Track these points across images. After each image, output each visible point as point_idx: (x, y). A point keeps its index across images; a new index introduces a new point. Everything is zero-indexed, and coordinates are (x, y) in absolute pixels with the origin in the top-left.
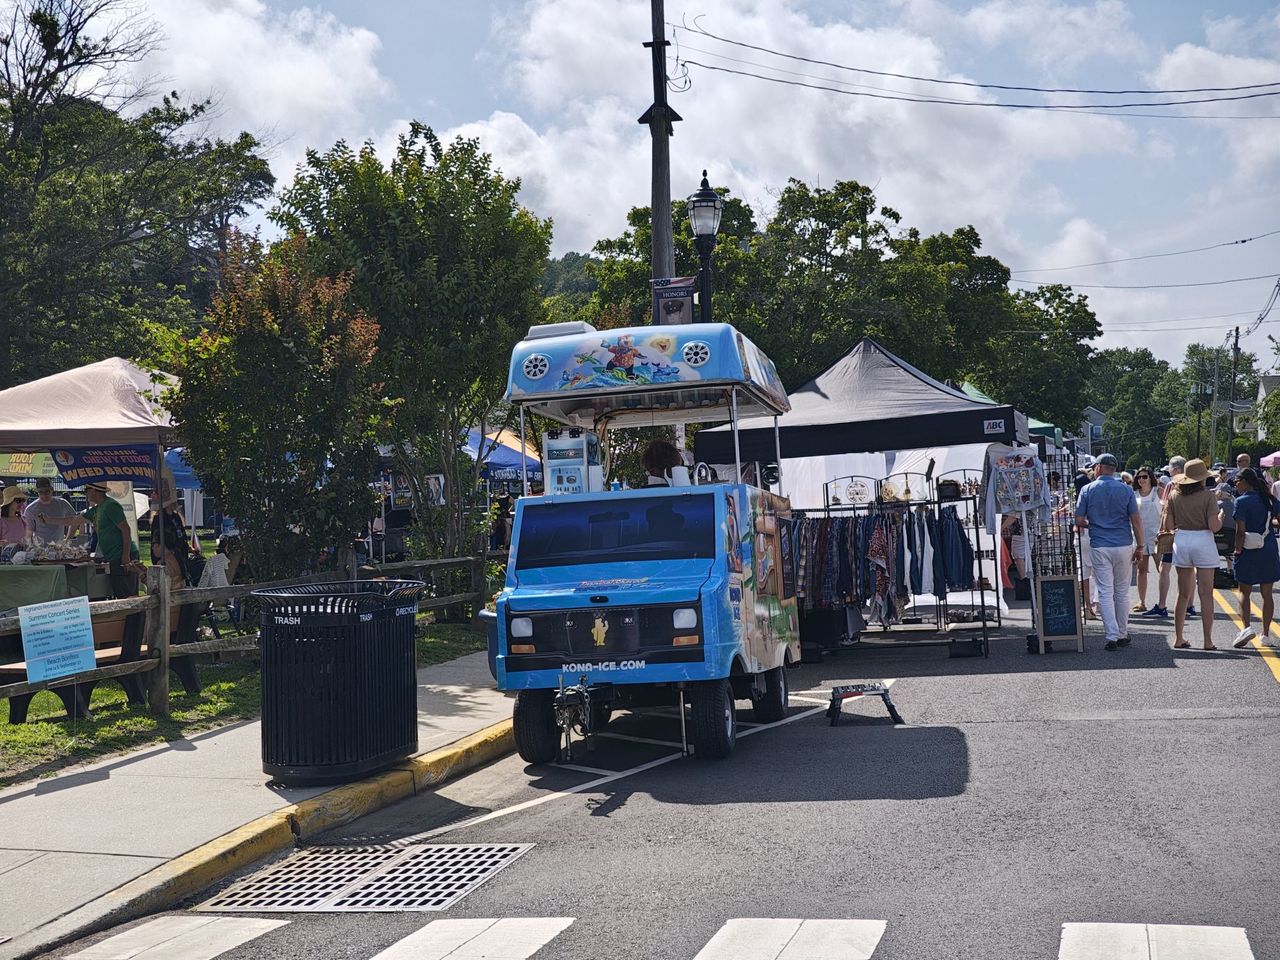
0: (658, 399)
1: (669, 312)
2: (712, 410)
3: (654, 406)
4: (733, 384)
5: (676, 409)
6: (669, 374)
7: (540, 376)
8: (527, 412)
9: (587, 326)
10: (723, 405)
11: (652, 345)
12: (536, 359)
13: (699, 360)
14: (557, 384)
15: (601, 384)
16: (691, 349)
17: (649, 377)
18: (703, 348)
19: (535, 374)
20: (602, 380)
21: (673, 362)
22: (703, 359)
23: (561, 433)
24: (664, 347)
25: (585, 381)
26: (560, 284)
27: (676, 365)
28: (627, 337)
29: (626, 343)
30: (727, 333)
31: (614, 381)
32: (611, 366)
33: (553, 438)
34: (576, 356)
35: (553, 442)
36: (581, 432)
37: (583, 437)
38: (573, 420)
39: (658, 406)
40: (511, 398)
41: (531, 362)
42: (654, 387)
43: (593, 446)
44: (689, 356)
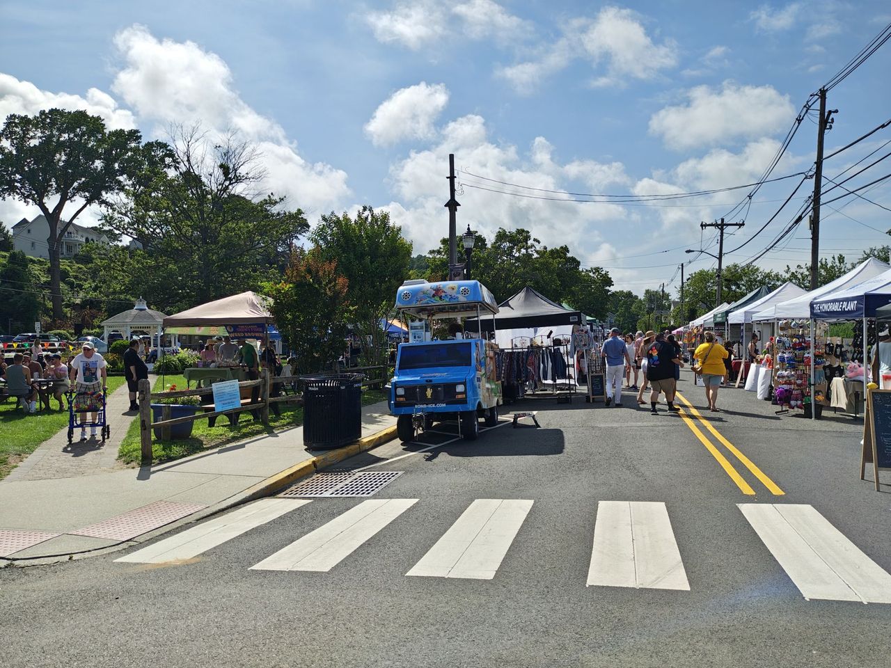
0: (451, 308)
1: (455, 276)
2: (470, 312)
3: (449, 311)
4: (478, 303)
5: (457, 312)
6: (455, 299)
7: (408, 299)
8: (403, 313)
9: (425, 281)
10: (474, 310)
11: (449, 288)
14: (414, 302)
17: (448, 300)
20: (430, 301)
21: (456, 294)
23: (415, 320)
24: (453, 289)
25: (424, 301)
26: (415, 266)
28: (440, 285)
29: (439, 287)
30: (476, 283)
31: (435, 301)
32: (434, 296)
34: (421, 292)
35: (412, 323)
36: (423, 320)
38: (420, 315)
39: (451, 310)
40: (397, 307)
42: (449, 303)
43: (427, 325)
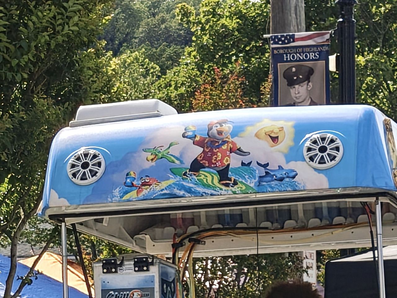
2: (347, 232)
3: (263, 225)
4: (377, 195)
5: (295, 229)
6: (281, 179)
7: (91, 180)
10: (362, 225)
11: (257, 135)
12: (86, 155)
13: (327, 158)
14: (117, 192)
15: (182, 193)
16: (315, 142)
17: (252, 183)
18: (332, 141)
19: (83, 178)
20: (183, 188)
21: (288, 162)
22: (333, 158)
23: (121, 264)
24: (275, 139)
27: (292, 165)
28: (221, 124)
29: (220, 133)
30: (369, 118)
31: (200, 189)
32: (196, 166)
33: (109, 272)
34: (145, 150)
35: (110, 277)
36: (152, 264)
37: (154, 271)
38: (141, 244)
39: (268, 224)
40: (49, 212)
41: (78, 159)
42: (260, 196)
43: (169, 284)
44: (312, 153)
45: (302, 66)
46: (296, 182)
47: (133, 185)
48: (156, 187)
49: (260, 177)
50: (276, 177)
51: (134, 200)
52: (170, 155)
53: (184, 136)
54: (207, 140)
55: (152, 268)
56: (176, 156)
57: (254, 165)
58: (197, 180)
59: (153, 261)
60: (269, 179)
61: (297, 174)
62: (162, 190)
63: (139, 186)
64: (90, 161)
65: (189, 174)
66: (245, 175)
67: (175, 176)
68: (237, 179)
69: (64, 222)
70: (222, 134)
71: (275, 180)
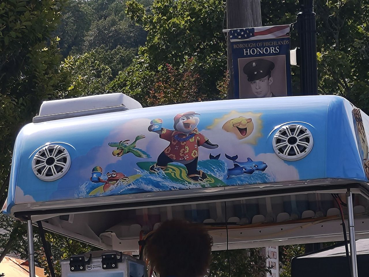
2: (317, 225)
5: (264, 224)
6: (251, 172)
7: (56, 175)
9: (128, 100)
11: (224, 127)
12: (51, 150)
13: (297, 149)
16: (284, 133)
18: (302, 132)
19: (49, 173)
21: (257, 153)
22: (303, 149)
23: (89, 262)
25: (123, 184)
27: (261, 157)
29: (187, 125)
32: (164, 160)
33: (77, 269)
34: (110, 145)
36: (121, 261)
37: (123, 268)
38: (108, 242)
39: (236, 220)
40: (14, 210)
41: (43, 154)
42: (229, 191)
44: (281, 145)
45: (262, 60)
46: (265, 174)
47: (99, 180)
48: (123, 182)
49: (229, 170)
50: (245, 170)
51: (101, 195)
52: (136, 149)
53: (150, 129)
54: (174, 132)
55: (120, 265)
56: (143, 150)
57: (222, 158)
58: (164, 174)
59: (121, 257)
60: (238, 171)
61: (266, 167)
62: (129, 186)
63: (106, 181)
64: (55, 157)
65: (156, 168)
66: (214, 168)
67: (142, 170)
68: (205, 172)
69: (30, 219)
70: (189, 127)
71: (245, 172)
